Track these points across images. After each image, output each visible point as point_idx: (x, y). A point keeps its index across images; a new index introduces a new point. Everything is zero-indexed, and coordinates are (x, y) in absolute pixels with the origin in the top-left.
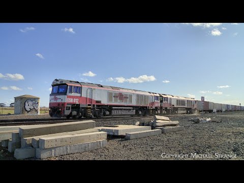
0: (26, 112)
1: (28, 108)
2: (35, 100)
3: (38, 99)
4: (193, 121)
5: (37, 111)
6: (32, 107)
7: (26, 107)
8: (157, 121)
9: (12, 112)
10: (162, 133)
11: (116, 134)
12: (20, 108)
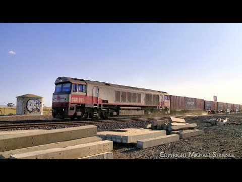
0: (28, 113)
1: (30, 108)
2: (38, 99)
3: (41, 98)
4: (210, 123)
5: (39, 111)
6: (35, 108)
7: (28, 107)
8: (172, 124)
9: (14, 112)
10: (180, 139)
11: (124, 141)
12: (21, 108)
